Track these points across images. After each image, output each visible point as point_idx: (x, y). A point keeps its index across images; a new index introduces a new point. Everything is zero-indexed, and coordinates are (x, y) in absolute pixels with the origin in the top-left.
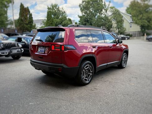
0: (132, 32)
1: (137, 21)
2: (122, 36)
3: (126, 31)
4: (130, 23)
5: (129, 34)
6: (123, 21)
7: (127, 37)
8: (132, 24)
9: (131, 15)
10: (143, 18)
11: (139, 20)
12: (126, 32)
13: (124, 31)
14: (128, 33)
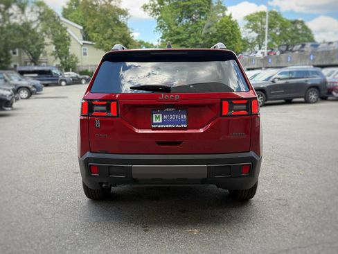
0: (91, 66)
1: (103, 42)
2: (73, 74)
3: (78, 64)
4: (81, 46)
5: (87, 70)
6: (69, 40)
7: (85, 78)
8: (87, 48)
9: (82, 28)
10: (114, 36)
11: (108, 41)
12: (79, 66)
13: (74, 62)
14: (84, 69)
